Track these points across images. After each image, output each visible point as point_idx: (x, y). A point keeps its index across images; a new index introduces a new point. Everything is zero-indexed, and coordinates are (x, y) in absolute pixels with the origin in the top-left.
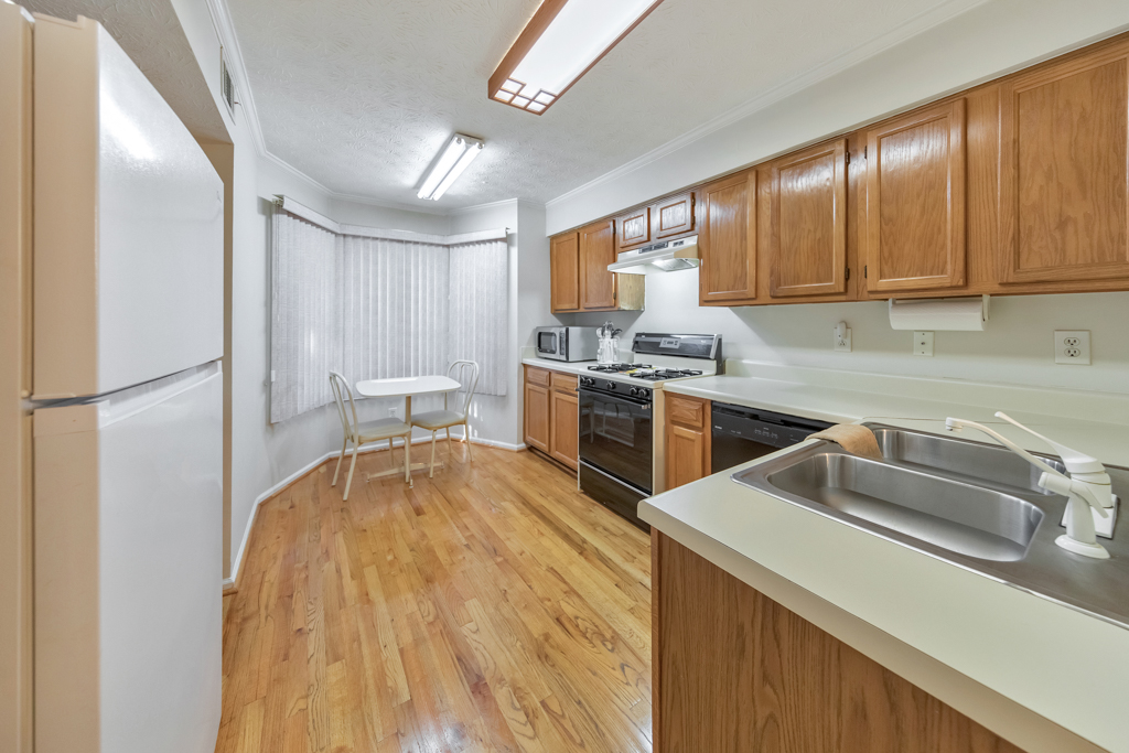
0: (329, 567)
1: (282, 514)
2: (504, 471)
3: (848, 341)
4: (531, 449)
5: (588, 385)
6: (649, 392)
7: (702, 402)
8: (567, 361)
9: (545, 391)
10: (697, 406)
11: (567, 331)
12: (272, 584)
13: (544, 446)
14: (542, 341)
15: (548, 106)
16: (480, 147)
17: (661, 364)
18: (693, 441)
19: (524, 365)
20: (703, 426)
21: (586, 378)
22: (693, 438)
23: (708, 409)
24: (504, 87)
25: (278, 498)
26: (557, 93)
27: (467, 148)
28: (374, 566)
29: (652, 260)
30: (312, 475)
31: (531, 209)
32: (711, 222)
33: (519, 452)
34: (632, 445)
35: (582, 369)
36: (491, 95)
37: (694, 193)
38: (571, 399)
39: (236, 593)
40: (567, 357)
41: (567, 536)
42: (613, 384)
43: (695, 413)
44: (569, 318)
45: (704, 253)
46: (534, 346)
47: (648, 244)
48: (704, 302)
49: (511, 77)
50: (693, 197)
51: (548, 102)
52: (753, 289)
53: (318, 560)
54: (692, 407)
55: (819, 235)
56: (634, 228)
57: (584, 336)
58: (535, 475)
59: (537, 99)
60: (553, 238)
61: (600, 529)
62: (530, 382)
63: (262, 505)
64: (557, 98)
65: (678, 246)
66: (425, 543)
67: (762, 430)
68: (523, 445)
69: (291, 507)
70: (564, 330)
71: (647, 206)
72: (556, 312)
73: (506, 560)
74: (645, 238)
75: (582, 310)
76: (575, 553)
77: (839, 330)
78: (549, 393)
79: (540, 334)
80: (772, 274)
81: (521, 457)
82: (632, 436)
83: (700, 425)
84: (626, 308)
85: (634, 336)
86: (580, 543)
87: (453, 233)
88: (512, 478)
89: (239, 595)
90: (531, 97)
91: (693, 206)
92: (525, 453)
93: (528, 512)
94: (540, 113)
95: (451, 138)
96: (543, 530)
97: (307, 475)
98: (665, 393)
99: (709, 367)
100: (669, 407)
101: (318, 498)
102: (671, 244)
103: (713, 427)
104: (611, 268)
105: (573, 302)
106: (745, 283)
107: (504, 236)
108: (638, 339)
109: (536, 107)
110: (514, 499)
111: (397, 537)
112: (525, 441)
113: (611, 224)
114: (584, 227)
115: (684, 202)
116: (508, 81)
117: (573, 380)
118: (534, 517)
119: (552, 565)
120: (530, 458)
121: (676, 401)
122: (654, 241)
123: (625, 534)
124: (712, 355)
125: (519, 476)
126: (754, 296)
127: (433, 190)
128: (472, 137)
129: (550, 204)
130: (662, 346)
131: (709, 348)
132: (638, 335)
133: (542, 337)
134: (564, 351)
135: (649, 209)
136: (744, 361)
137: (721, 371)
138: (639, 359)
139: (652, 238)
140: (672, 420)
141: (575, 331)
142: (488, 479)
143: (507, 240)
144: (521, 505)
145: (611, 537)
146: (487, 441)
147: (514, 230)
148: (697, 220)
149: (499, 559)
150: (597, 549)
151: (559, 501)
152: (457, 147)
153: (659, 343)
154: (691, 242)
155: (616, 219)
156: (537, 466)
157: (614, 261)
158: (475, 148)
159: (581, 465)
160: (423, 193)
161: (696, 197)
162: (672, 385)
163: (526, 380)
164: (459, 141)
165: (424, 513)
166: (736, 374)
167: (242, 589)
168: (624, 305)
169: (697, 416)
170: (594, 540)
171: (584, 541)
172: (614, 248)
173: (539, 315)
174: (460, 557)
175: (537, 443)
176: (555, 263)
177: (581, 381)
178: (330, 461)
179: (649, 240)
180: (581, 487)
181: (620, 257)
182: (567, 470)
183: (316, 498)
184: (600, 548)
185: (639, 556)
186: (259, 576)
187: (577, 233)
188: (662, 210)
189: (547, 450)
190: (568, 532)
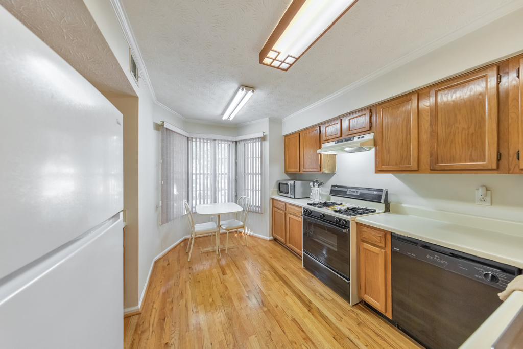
0: (182, 303)
1: (164, 268)
2: (264, 252)
3: (488, 199)
4: (275, 240)
5: (307, 213)
6: (347, 222)
7: (385, 233)
8: (294, 198)
9: (283, 213)
10: (381, 234)
11: (294, 182)
12: (157, 310)
13: (283, 240)
14: (281, 188)
15: (291, 65)
16: (253, 92)
17: (349, 203)
18: (378, 254)
19: (272, 199)
20: (385, 246)
21: (307, 210)
22: (378, 252)
23: (389, 237)
24: (268, 55)
25: (163, 259)
26: (297, 57)
27: (246, 93)
28: (203, 305)
29: (345, 148)
30: (178, 247)
31: (275, 122)
32: (384, 125)
33: (270, 241)
34: (336, 250)
35: (303, 203)
36: (261, 62)
37: (371, 110)
38: (297, 218)
39: (140, 314)
40: (295, 197)
41: (300, 297)
42: (323, 215)
43: (379, 238)
44: (294, 177)
45: (379, 143)
46: (276, 189)
47: (341, 138)
48: (378, 171)
49: (273, 48)
50: (371, 112)
51: (291, 63)
52: (416, 165)
53: (178, 297)
54: (377, 234)
55: (472, 130)
56: (332, 129)
57: (302, 185)
58: (279, 255)
59: (286, 61)
60: (286, 136)
61: (318, 294)
62: (275, 207)
63: (156, 262)
64: (297, 59)
65: (361, 139)
66: (227, 293)
67: (434, 257)
68: (272, 238)
69: (168, 264)
70: (292, 182)
71: (340, 118)
72: (287, 173)
73: (269, 310)
74: (339, 135)
75: (301, 172)
76: (306, 310)
77: (481, 191)
78: (285, 213)
79: (280, 183)
80: (431, 155)
81: (271, 244)
82: (336, 245)
83: (383, 246)
84: (327, 172)
85: (331, 186)
86: (308, 303)
87: (238, 136)
88: (267, 256)
89: (142, 315)
90: (282, 60)
91: (371, 117)
92: (272, 242)
93: (277, 278)
94: (286, 70)
95: (238, 89)
96: (287, 292)
97: (175, 247)
98: (357, 223)
99: (380, 207)
100: (359, 232)
101: (179, 260)
102: (356, 139)
103: (392, 248)
104: (319, 151)
105: (297, 168)
106: (409, 161)
107: (262, 136)
108: (333, 188)
109: (284, 66)
110: (270, 270)
111: (214, 288)
112: (272, 235)
113: (318, 128)
114: (302, 131)
115: (365, 115)
116: (271, 51)
117: (299, 209)
118: (281, 282)
119: (294, 317)
120: (275, 244)
121: (365, 229)
122: (344, 137)
123: (333, 299)
124: (382, 201)
125: (271, 256)
126: (417, 169)
127: (230, 115)
128: (249, 87)
129: (285, 119)
130: (348, 193)
131: (380, 197)
132: (333, 186)
133: (281, 185)
134: (293, 193)
135: (341, 120)
136: (403, 205)
137: (387, 209)
138: (334, 199)
139: (343, 135)
140: (361, 240)
141: (298, 183)
142: (256, 256)
143: (263, 139)
144: (273, 273)
145: (325, 301)
146: (255, 234)
147: (267, 133)
148: (374, 124)
149: (265, 309)
150: (318, 308)
151: (294, 273)
152: (241, 93)
153: (346, 192)
154: (369, 137)
155: (321, 126)
156: (279, 249)
157: (320, 148)
158: (250, 93)
159: (304, 254)
160: (225, 117)
161: (373, 111)
162: (361, 219)
163: (273, 206)
164: (242, 90)
165: (226, 274)
166: (398, 212)
167: (143, 312)
168: (326, 171)
169: (380, 240)
170: (316, 303)
171: (310, 302)
172: (319, 141)
173: (278, 174)
174: (245, 304)
175: (279, 237)
176: (287, 149)
177: (304, 211)
178: (185, 240)
179: (341, 136)
180: (304, 266)
181: (324, 145)
182: (297, 255)
183: (178, 260)
184: (320, 308)
185: (343, 317)
186: (151, 304)
187: (299, 133)
188: (349, 120)
189: (284, 242)
190: (300, 295)
